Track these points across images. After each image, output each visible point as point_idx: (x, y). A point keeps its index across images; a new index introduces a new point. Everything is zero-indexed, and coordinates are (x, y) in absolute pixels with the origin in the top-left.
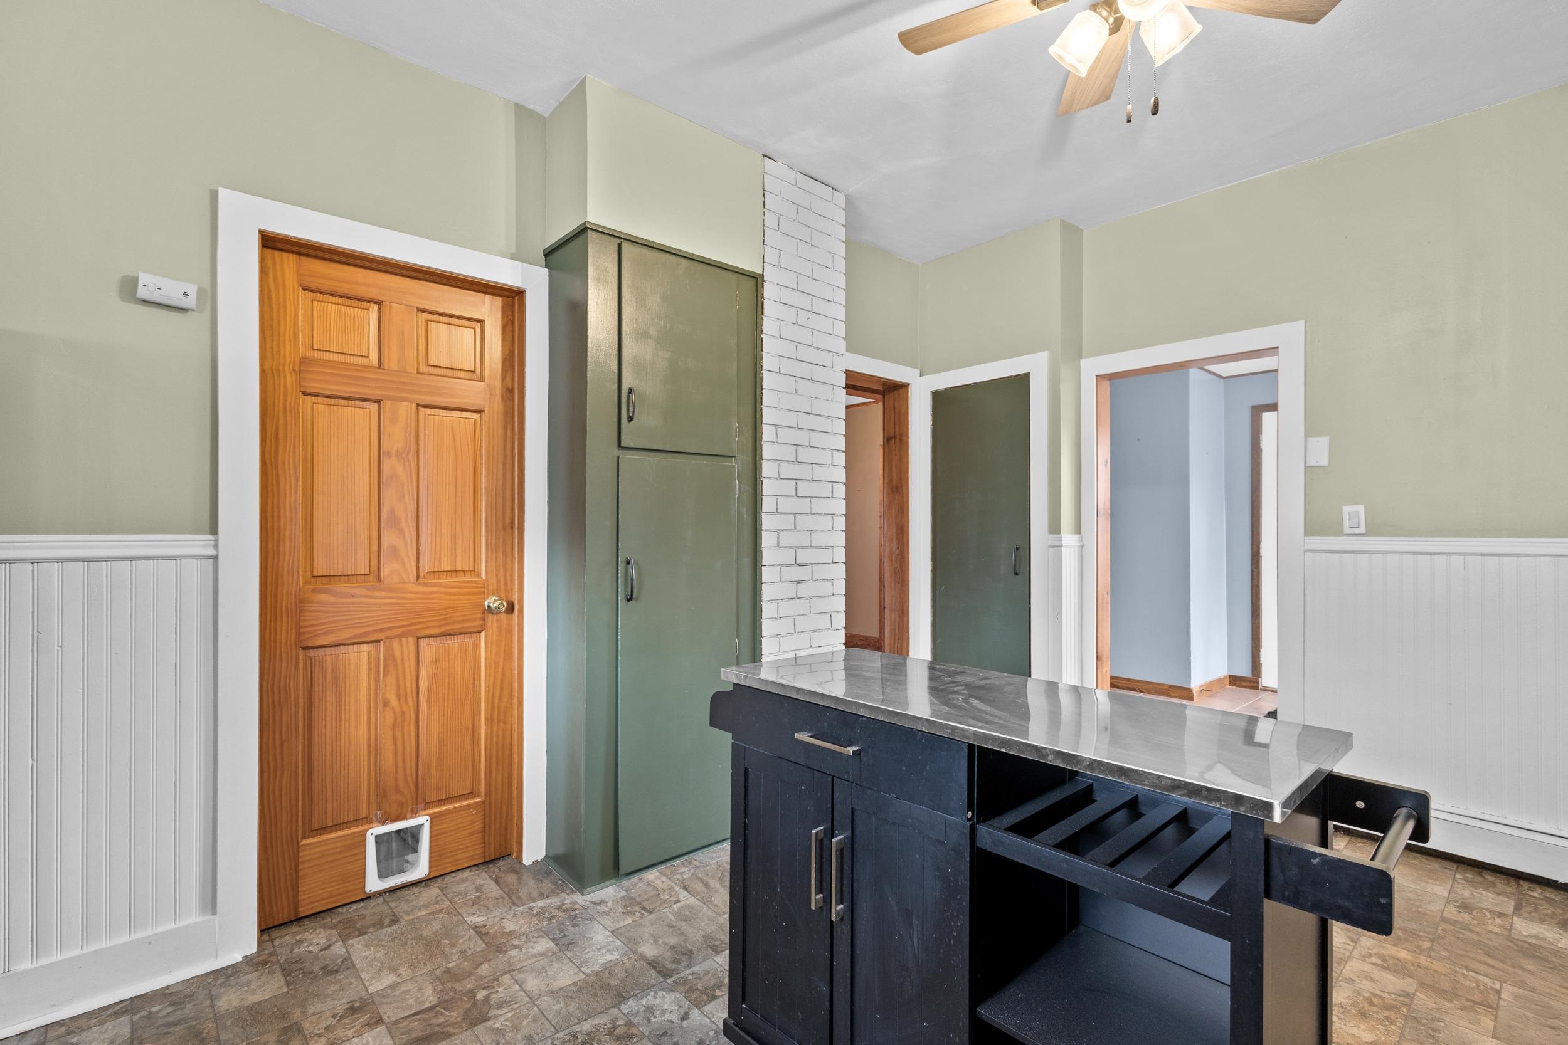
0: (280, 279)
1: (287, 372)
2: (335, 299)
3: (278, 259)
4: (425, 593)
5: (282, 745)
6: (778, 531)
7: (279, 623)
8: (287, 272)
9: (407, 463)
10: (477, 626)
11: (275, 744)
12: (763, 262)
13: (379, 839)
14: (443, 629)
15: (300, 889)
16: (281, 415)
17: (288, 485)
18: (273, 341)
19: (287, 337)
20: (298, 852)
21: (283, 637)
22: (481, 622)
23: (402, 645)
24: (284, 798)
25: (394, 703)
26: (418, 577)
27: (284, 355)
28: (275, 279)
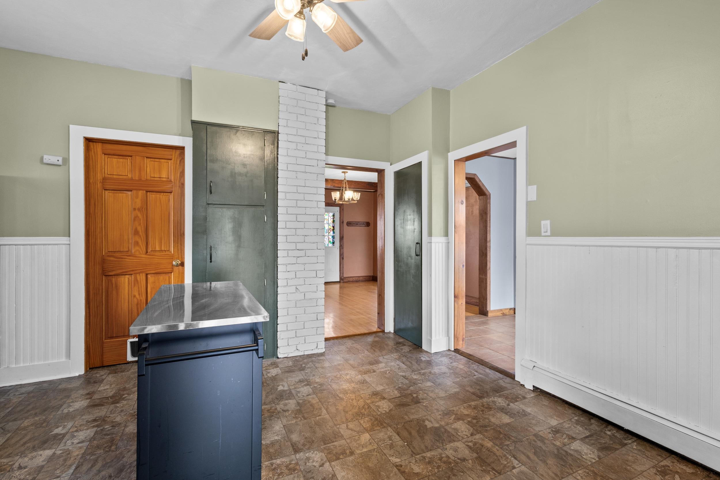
0: (96, 152)
1: (98, 183)
2: (115, 157)
3: (95, 146)
4: (149, 258)
5: (97, 307)
6: (286, 236)
7: (96, 266)
8: (98, 149)
9: (142, 213)
10: (170, 271)
11: (95, 307)
12: (279, 126)
13: (132, 343)
14: (156, 271)
15: (104, 356)
16: (96, 197)
17: (99, 221)
18: (93, 173)
19: (98, 171)
20: (103, 344)
21: (97, 271)
22: (171, 269)
23: (140, 276)
24: (98, 326)
25: (137, 296)
26: (147, 252)
27: (97, 177)
28: (94, 152)
